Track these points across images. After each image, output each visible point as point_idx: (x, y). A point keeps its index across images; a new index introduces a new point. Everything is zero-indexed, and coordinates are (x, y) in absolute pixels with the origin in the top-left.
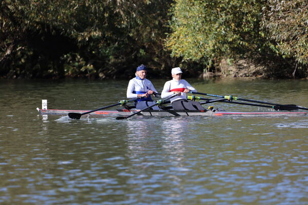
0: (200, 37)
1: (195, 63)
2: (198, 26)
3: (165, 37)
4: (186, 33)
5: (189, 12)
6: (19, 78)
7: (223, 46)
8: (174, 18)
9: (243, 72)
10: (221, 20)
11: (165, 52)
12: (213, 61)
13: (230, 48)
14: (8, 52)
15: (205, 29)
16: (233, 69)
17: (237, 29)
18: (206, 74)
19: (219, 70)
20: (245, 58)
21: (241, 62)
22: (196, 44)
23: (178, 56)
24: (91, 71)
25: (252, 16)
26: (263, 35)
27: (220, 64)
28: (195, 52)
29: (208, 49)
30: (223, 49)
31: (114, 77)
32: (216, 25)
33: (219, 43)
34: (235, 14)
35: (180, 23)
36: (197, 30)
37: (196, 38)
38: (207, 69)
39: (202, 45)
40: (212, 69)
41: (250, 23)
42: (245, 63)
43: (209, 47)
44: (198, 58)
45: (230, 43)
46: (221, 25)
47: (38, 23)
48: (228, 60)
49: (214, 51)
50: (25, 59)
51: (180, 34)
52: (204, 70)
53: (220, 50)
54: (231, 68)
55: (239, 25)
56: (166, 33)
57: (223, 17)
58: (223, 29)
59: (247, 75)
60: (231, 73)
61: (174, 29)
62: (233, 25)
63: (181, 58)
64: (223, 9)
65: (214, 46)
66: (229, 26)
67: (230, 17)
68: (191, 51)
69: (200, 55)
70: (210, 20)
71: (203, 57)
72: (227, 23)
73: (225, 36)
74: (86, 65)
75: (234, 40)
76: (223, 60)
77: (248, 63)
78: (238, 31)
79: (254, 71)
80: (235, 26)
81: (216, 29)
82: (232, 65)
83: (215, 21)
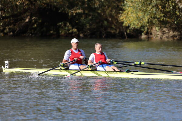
0: (141, 14)
1: (137, 30)
2: (139, 7)
3: (119, 13)
4: (132, 12)
6: (33, 35)
7: (154, 20)
8: (125, 2)
9: (166, 35)
10: (153, 4)
11: (119, 23)
12: (148, 29)
13: (158, 21)
14: (27, 20)
15: (143, 9)
16: (159, 34)
17: (162, 10)
18: (144, 36)
19: (151, 34)
20: (167, 27)
21: (165, 29)
22: (138, 18)
23: (127, 25)
24: (75, 32)
25: (172, 3)
26: (178, 14)
27: (152, 31)
28: (137, 23)
29: (145, 21)
30: (154, 22)
31: (89, 36)
32: (150, 7)
33: (152, 18)
35: (129, 6)
36: (139, 9)
37: (138, 15)
38: (144, 33)
39: (142, 18)
40: (147, 33)
41: (170, 6)
42: (167, 30)
43: (146, 20)
44: (139, 26)
45: (159, 18)
46: (153, 7)
47: (45, 4)
48: (157, 28)
49: (148, 23)
50: (37, 25)
51: (129, 11)
52: (143, 34)
53: (152, 22)
55: (164, 7)
56: (120, 11)
57: (154, 2)
58: (154, 10)
59: (168, 37)
60: (158, 36)
61: (125, 8)
62: (160, 7)
63: (129, 27)
65: (148, 20)
66: (158, 8)
67: (159, 2)
68: (135, 22)
69: (140, 25)
70: (147, 4)
71: (142, 26)
72: (156, 6)
73: (156, 14)
74: (72, 29)
75: (161, 17)
76: (154, 28)
77: (168, 30)
78: (163, 11)
79: (172, 35)
80: (161, 8)
81: (150, 9)
82: (159, 31)
83: (150, 4)
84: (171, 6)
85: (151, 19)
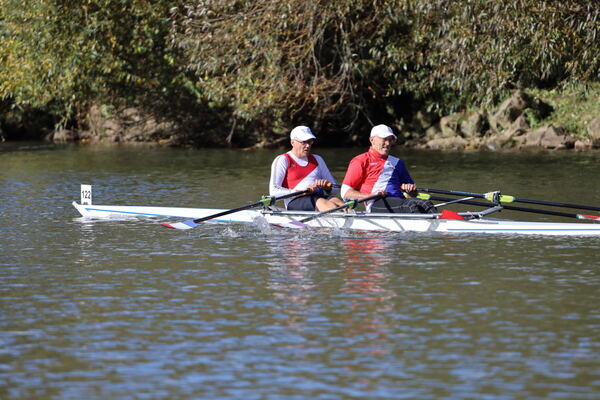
0: (49, 61)
1: (38, 112)
2: (44, 40)
4: (20, 52)
5: (25, 9)
7: (94, 80)
9: (133, 131)
10: (88, 30)
12: (74, 108)
13: (108, 83)
15: (58, 46)
16: (113, 125)
17: (121, 47)
18: (60, 134)
19: (85, 127)
20: (136, 106)
21: (130, 112)
22: (41, 75)
23: (4, 96)
25: (151, 25)
26: (172, 61)
27: (88, 115)
28: (39, 91)
29: (64, 85)
30: (94, 87)
32: (80, 39)
33: (86, 73)
34: (116, 18)
35: (8, 31)
36: (43, 46)
37: (40, 63)
38: (62, 124)
39: (53, 76)
40: (72, 124)
41: (147, 38)
42: (136, 114)
43: (66, 81)
44: (44, 102)
45: (108, 75)
46: (89, 38)
48: (104, 108)
49: (75, 89)
51: (8, 52)
52: (57, 126)
53: (88, 88)
54: (109, 124)
55: (125, 39)
57: (93, 23)
58: (93, 47)
59: (141, 138)
60: (109, 132)
62: (113, 39)
63: (10, 100)
64: (93, 8)
65: (75, 80)
66: (105, 41)
67: (109, 23)
68: (30, 88)
69: (47, 96)
70: (68, 28)
71: (53, 100)
72: (101, 36)
73: (99, 61)
75: (115, 70)
76: (94, 109)
77: (141, 115)
78: (124, 50)
79: (153, 131)
80: (117, 41)
81: (81, 46)
82: (111, 118)
83: (78, 30)
84: (149, 35)
85: (83, 76)
